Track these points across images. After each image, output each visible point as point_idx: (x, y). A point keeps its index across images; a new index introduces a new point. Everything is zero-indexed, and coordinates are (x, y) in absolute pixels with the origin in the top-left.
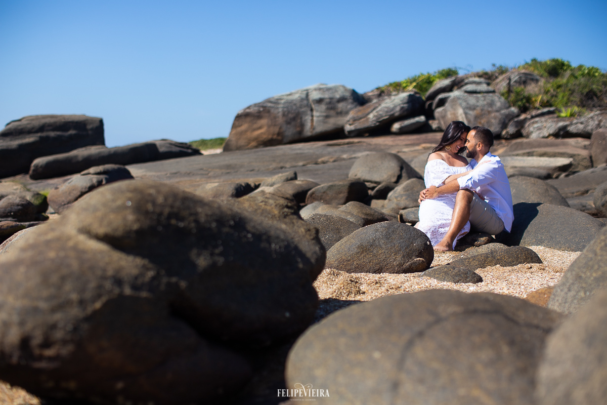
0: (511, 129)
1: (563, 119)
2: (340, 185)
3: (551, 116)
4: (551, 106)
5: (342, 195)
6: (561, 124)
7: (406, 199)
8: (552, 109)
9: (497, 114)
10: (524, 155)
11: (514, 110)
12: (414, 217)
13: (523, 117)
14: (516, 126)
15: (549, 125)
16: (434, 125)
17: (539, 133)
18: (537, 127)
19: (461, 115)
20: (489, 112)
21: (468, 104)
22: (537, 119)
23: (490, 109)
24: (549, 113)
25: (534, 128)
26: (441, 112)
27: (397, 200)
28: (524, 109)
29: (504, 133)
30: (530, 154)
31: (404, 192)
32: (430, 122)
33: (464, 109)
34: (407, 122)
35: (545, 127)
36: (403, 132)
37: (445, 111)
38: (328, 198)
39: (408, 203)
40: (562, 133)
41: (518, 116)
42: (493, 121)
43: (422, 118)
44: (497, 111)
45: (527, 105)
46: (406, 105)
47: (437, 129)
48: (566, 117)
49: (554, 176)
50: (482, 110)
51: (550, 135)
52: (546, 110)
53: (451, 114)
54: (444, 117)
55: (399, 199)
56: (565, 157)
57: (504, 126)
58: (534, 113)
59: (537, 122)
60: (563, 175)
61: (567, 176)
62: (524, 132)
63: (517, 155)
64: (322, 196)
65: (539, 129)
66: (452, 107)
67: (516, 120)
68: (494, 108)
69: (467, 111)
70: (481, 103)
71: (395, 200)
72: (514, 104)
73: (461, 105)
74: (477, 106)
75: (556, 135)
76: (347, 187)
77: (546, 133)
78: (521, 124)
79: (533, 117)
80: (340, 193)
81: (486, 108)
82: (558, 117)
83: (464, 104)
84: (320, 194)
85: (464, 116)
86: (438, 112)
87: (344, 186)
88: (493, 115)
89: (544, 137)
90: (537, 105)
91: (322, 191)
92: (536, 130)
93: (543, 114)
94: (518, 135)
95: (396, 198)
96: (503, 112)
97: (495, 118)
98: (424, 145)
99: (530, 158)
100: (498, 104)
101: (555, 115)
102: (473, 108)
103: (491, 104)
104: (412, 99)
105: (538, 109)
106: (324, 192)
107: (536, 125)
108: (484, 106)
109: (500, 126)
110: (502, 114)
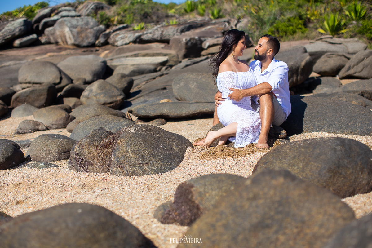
0: (101, 40)
1: (137, 31)
2: (40, 89)
3: (126, 30)
4: (123, 23)
5: (42, 97)
6: (137, 34)
7: (104, 96)
8: (125, 25)
9: (92, 30)
10: (132, 56)
11: (102, 27)
12: (144, 112)
13: (108, 31)
14: (105, 38)
15: (129, 35)
16: (43, 39)
17: (123, 41)
18: (121, 37)
19: (67, 32)
20: (86, 29)
21: (72, 24)
22: (118, 32)
23: (86, 27)
24: (124, 28)
25: (119, 38)
26: (51, 31)
27: (97, 98)
28: (108, 26)
29: (97, 42)
30: (136, 56)
31: (100, 91)
32: (40, 38)
33: (70, 27)
34: (25, 39)
35: (127, 37)
36: (23, 46)
37: (55, 30)
38: (30, 100)
39: (106, 99)
40: (138, 40)
41: (105, 31)
42: (89, 35)
43: (34, 36)
44: (92, 28)
45: (109, 23)
46: (23, 28)
47: (45, 43)
48: (138, 30)
49: (158, 69)
50: (82, 28)
51: (130, 42)
52: (121, 26)
53: (59, 32)
54: (53, 34)
55: (98, 96)
56: (161, 56)
57: (97, 38)
58: (114, 28)
59: (118, 34)
60: (164, 68)
61: (166, 69)
62: (111, 41)
63: (127, 57)
64: (25, 99)
65: (122, 38)
66: (60, 27)
67: (104, 33)
68: (90, 26)
69: (72, 29)
70: (80, 23)
71: (95, 98)
72: (101, 23)
73: (67, 25)
74: (78, 25)
75: (134, 42)
76: (46, 90)
77: (127, 41)
78: (108, 36)
79: (114, 31)
80: (41, 95)
81: (84, 26)
82: (134, 30)
83: (69, 25)
84: (24, 98)
85: (70, 32)
86: (48, 31)
87: (44, 90)
88: (89, 31)
89: (126, 44)
90: (115, 23)
91: (26, 95)
92: (120, 39)
93: (120, 29)
94: (106, 43)
95: (95, 96)
96: (95, 28)
97: (90, 33)
98: (49, 54)
99: (138, 58)
100: (92, 24)
101: (130, 29)
102: (75, 27)
103: (87, 24)
104: (26, 23)
105: (116, 25)
106: (27, 96)
107: (120, 36)
108: (82, 25)
109: (94, 38)
110: (94, 30)
